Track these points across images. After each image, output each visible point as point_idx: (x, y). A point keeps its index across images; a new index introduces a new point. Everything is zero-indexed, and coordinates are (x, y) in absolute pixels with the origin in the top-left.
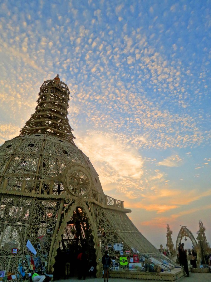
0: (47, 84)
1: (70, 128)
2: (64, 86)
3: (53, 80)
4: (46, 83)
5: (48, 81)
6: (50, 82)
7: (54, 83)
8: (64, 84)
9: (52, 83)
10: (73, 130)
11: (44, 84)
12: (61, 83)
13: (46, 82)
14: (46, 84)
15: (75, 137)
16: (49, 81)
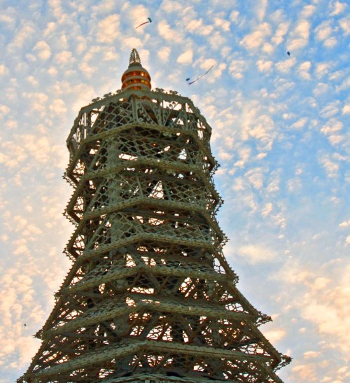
0: (94, 117)
1: (253, 315)
2: (178, 107)
3: (120, 93)
4: (89, 116)
5: (96, 103)
6: (109, 109)
7: (125, 106)
8: (173, 97)
9: (117, 112)
10: (270, 319)
11: (83, 122)
12: (160, 95)
13: (87, 111)
14: (89, 122)
15: (285, 357)
16: (102, 102)
